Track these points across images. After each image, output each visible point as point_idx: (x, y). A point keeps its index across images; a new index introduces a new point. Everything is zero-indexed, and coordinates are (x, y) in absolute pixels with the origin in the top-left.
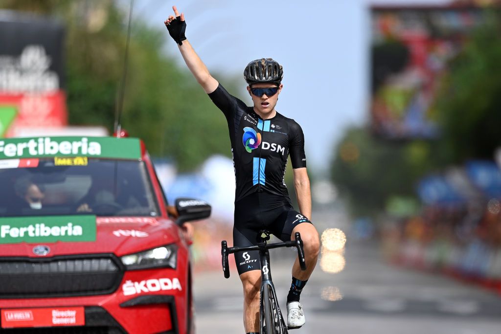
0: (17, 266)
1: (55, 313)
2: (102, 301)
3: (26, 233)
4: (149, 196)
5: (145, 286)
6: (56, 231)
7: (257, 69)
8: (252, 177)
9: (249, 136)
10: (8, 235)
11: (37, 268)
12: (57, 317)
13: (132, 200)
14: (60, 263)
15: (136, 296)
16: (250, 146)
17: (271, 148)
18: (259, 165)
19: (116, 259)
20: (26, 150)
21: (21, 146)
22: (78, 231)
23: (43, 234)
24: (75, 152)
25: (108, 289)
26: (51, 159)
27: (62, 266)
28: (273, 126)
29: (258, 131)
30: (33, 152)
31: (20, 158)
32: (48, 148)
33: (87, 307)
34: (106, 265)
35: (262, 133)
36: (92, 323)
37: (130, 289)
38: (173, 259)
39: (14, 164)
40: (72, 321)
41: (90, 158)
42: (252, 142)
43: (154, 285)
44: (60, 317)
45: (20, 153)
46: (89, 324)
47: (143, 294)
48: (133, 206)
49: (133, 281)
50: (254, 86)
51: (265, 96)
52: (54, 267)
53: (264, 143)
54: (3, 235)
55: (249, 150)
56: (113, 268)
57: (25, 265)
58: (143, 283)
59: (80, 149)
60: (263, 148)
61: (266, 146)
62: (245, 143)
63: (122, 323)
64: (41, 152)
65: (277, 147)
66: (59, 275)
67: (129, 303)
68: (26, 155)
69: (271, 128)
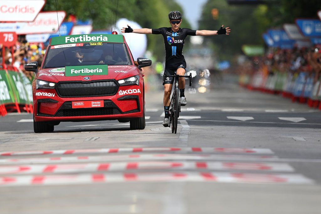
0: (78, 84)
1: (93, 103)
2: (111, 98)
3: (81, 72)
4: (127, 57)
5: (127, 92)
6: (92, 71)
7: (173, 15)
8: (171, 53)
9: (169, 39)
10: (73, 73)
11: (85, 85)
12: (93, 104)
13: (120, 59)
14: (94, 83)
15: (124, 96)
16: (170, 42)
17: (178, 42)
18: (174, 49)
19: (116, 82)
20: (78, 40)
21: (76, 38)
22: (101, 71)
23: (87, 72)
24: (98, 40)
25: (113, 93)
26: (88, 43)
27: (95, 85)
28: (178, 34)
29: (173, 37)
30: (81, 40)
31: (76, 43)
32: (87, 39)
33: (104, 100)
34: (112, 84)
35: (174, 37)
36: (107, 106)
37: (121, 93)
38: (137, 81)
39: (74, 45)
40: (99, 106)
41: (103, 43)
42: (171, 41)
43: (130, 91)
44: (95, 104)
45: (76, 41)
46: (105, 107)
47: (126, 95)
48: (121, 61)
49: (122, 90)
50: (172, 21)
51: (176, 24)
52: (92, 85)
53: (175, 41)
54: (72, 73)
55: (170, 44)
56: (114, 85)
57: (81, 84)
58: (126, 91)
59: (99, 39)
60: (175, 42)
61: (176, 42)
62: (168, 41)
63: (118, 106)
64: (84, 40)
65: (180, 41)
66: (94, 88)
67: (121, 99)
68: (78, 42)
69: (177, 34)
